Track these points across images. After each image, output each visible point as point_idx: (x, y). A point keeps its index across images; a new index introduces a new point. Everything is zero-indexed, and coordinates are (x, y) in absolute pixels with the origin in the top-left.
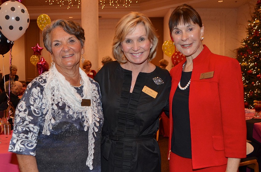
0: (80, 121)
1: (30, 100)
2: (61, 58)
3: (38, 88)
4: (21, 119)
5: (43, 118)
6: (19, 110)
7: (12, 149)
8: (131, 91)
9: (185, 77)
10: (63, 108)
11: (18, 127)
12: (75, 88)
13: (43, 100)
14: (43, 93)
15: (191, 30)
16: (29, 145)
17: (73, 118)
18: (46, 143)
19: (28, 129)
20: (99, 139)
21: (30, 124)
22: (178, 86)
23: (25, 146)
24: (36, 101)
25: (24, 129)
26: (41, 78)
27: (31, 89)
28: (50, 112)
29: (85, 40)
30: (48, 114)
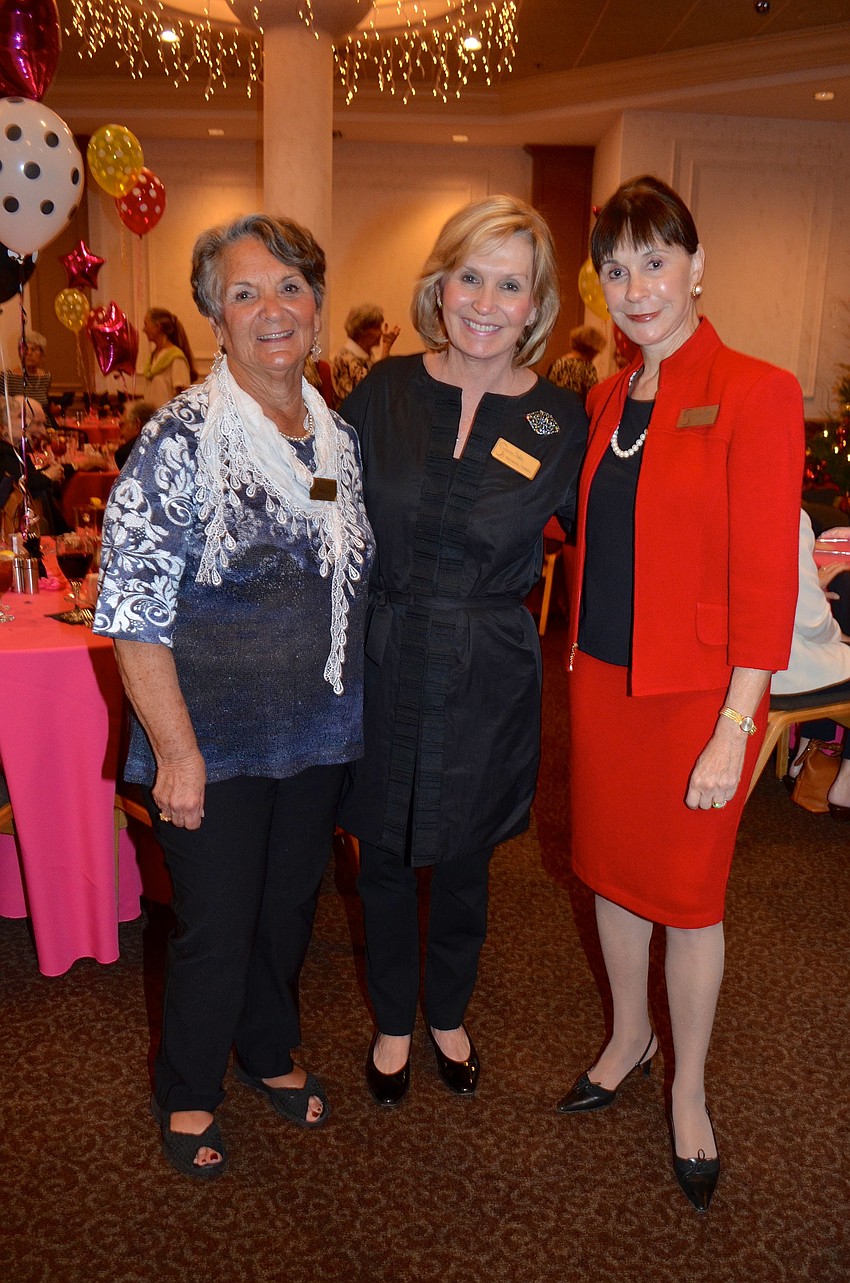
0: (309, 546)
1: (157, 476)
2: (254, 339)
3: (182, 439)
4: (129, 533)
5: (197, 531)
6: (121, 507)
7: (105, 624)
8: (457, 454)
9: (635, 417)
10: (258, 502)
11: (120, 559)
12: (291, 442)
13: (198, 477)
14: (198, 454)
15: (657, 264)
16: (156, 614)
17: (287, 535)
18: (204, 610)
19: (152, 567)
20: (360, 603)
21: (159, 551)
22: (610, 443)
23: (144, 617)
24: (177, 479)
25: (141, 566)
26: (186, 405)
27: (156, 442)
28: (220, 515)
29: (324, 285)
30: (214, 522)
